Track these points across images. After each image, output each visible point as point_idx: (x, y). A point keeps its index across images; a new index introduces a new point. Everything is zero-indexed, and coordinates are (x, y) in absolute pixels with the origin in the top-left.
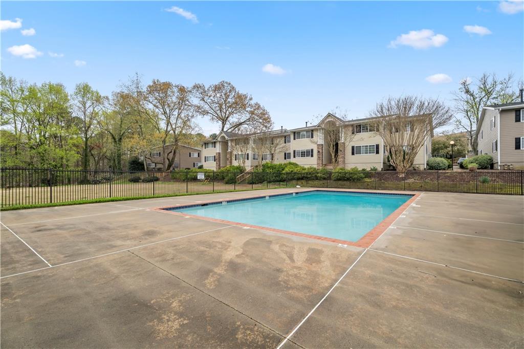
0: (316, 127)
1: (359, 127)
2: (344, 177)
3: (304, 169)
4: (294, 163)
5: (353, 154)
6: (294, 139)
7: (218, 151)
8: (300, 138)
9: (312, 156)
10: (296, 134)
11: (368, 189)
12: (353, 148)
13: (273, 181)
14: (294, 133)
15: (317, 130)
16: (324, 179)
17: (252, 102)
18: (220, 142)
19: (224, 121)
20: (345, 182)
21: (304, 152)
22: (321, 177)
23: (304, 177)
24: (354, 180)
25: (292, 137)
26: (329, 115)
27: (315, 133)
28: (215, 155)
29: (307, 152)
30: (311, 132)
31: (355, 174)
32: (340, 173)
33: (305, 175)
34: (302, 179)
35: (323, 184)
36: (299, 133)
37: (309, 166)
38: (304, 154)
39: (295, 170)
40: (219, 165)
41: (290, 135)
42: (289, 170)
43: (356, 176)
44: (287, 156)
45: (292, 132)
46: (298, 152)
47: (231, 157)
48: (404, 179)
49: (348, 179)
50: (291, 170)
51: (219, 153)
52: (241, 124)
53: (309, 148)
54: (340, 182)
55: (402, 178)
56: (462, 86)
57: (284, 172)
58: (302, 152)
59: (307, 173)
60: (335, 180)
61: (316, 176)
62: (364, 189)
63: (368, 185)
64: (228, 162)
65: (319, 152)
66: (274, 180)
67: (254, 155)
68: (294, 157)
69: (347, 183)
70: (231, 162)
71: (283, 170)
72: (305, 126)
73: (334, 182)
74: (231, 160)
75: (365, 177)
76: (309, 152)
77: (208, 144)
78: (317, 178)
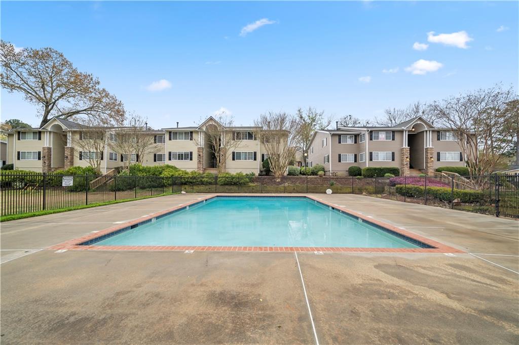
0: (197, 129)
1: (238, 134)
2: (231, 182)
3: (186, 173)
4: (173, 166)
5: (233, 159)
6: (170, 139)
7: (47, 145)
8: (177, 139)
9: (191, 159)
10: (173, 134)
11: (253, 193)
12: (233, 153)
13: (148, 187)
14: (170, 133)
15: (197, 132)
16: (210, 183)
17: (100, 87)
18: (50, 132)
19: (48, 104)
20: (232, 187)
21: (182, 155)
22: (207, 182)
23: (187, 181)
24: (241, 184)
25: (167, 137)
26: (211, 119)
27: (194, 135)
28: (41, 150)
29: (185, 155)
30: (189, 134)
31: (242, 179)
32: (227, 178)
33: (189, 180)
34: (185, 184)
35: (210, 189)
36: (175, 133)
37: (192, 170)
38: (181, 157)
39: (177, 174)
40: (49, 165)
41: (164, 134)
42: (169, 174)
43: (242, 181)
44: (157, 157)
45: (167, 131)
46: (175, 154)
47: (72, 155)
48: (279, 183)
49: (235, 183)
50: (171, 174)
51: (49, 149)
52: (78, 112)
53: (188, 151)
54: (227, 187)
55: (278, 182)
56: (298, 113)
57: (161, 176)
58: (179, 155)
59: (191, 178)
60: (222, 185)
61: (201, 180)
62: (250, 192)
63: (253, 189)
64: (67, 162)
65: (200, 155)
66: (149, 185)
67: (111, 154)
68: (170, 159)
69: (235, 188)
70: (72, 163)
71: (160, 173)
72: (176, 127)
73: (221, 187)
74: (72, 158)
75: (250, 182)
76: (188, 155)
77: (24, 133)
78: (202, 183)
